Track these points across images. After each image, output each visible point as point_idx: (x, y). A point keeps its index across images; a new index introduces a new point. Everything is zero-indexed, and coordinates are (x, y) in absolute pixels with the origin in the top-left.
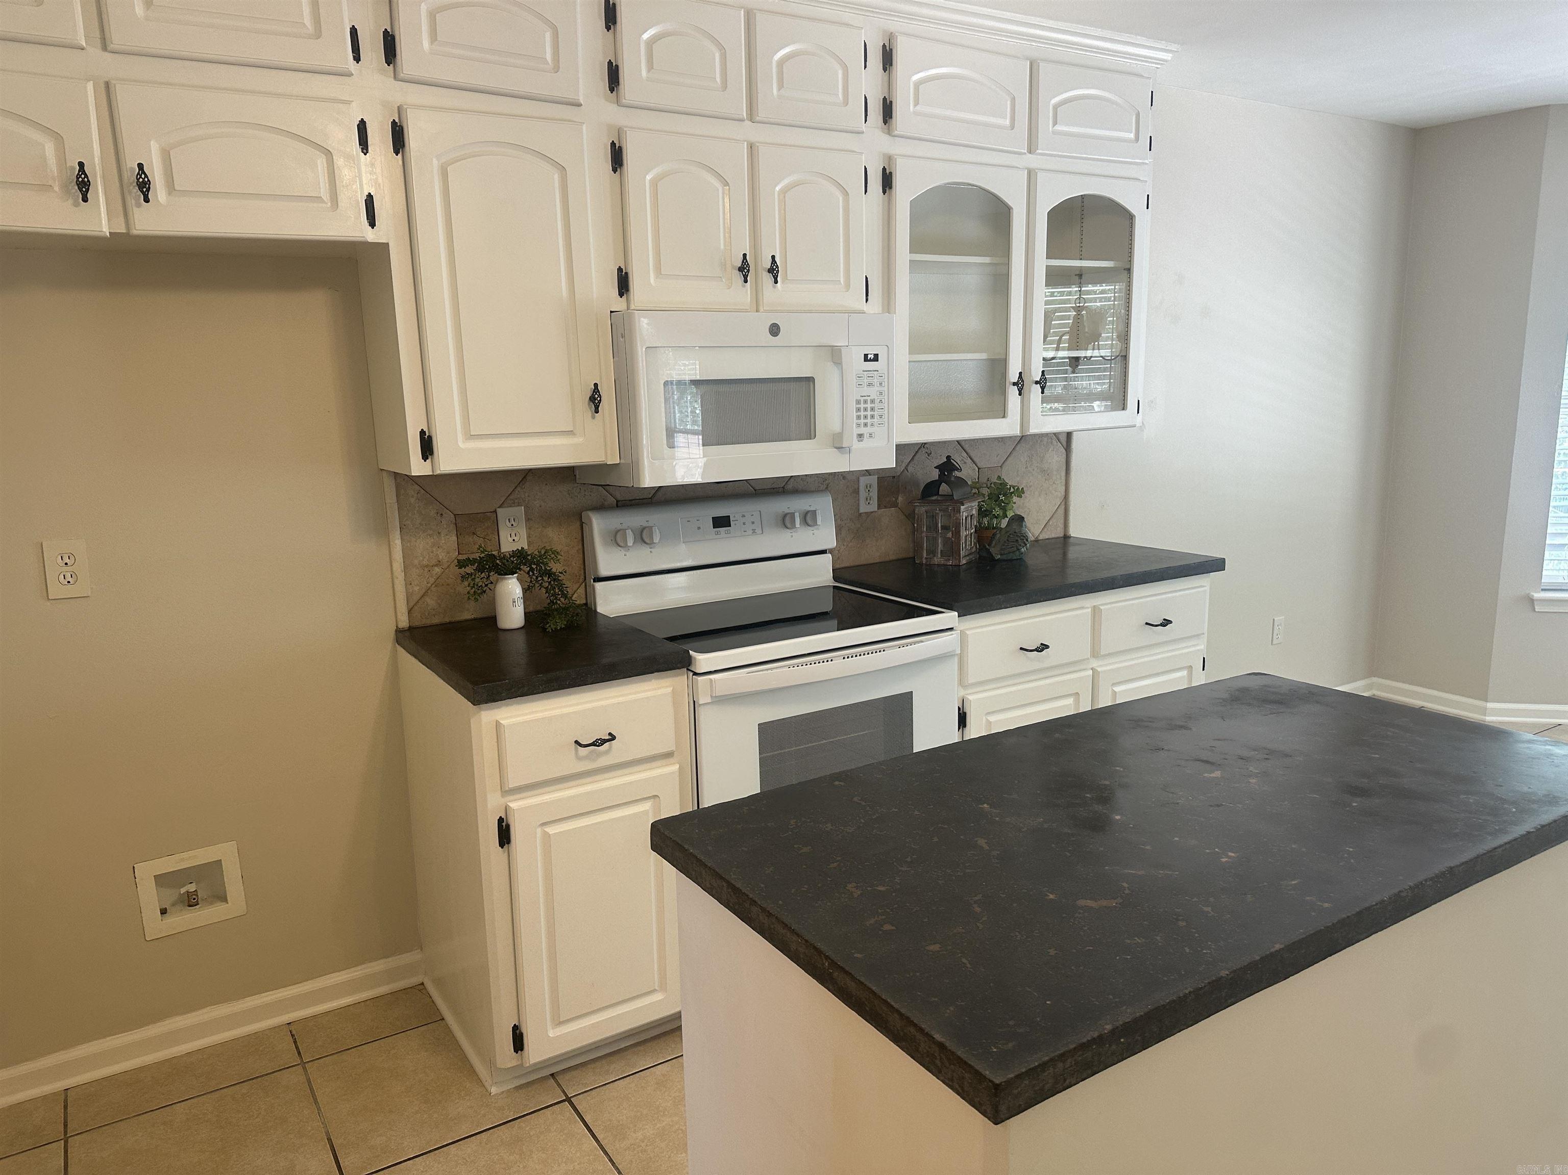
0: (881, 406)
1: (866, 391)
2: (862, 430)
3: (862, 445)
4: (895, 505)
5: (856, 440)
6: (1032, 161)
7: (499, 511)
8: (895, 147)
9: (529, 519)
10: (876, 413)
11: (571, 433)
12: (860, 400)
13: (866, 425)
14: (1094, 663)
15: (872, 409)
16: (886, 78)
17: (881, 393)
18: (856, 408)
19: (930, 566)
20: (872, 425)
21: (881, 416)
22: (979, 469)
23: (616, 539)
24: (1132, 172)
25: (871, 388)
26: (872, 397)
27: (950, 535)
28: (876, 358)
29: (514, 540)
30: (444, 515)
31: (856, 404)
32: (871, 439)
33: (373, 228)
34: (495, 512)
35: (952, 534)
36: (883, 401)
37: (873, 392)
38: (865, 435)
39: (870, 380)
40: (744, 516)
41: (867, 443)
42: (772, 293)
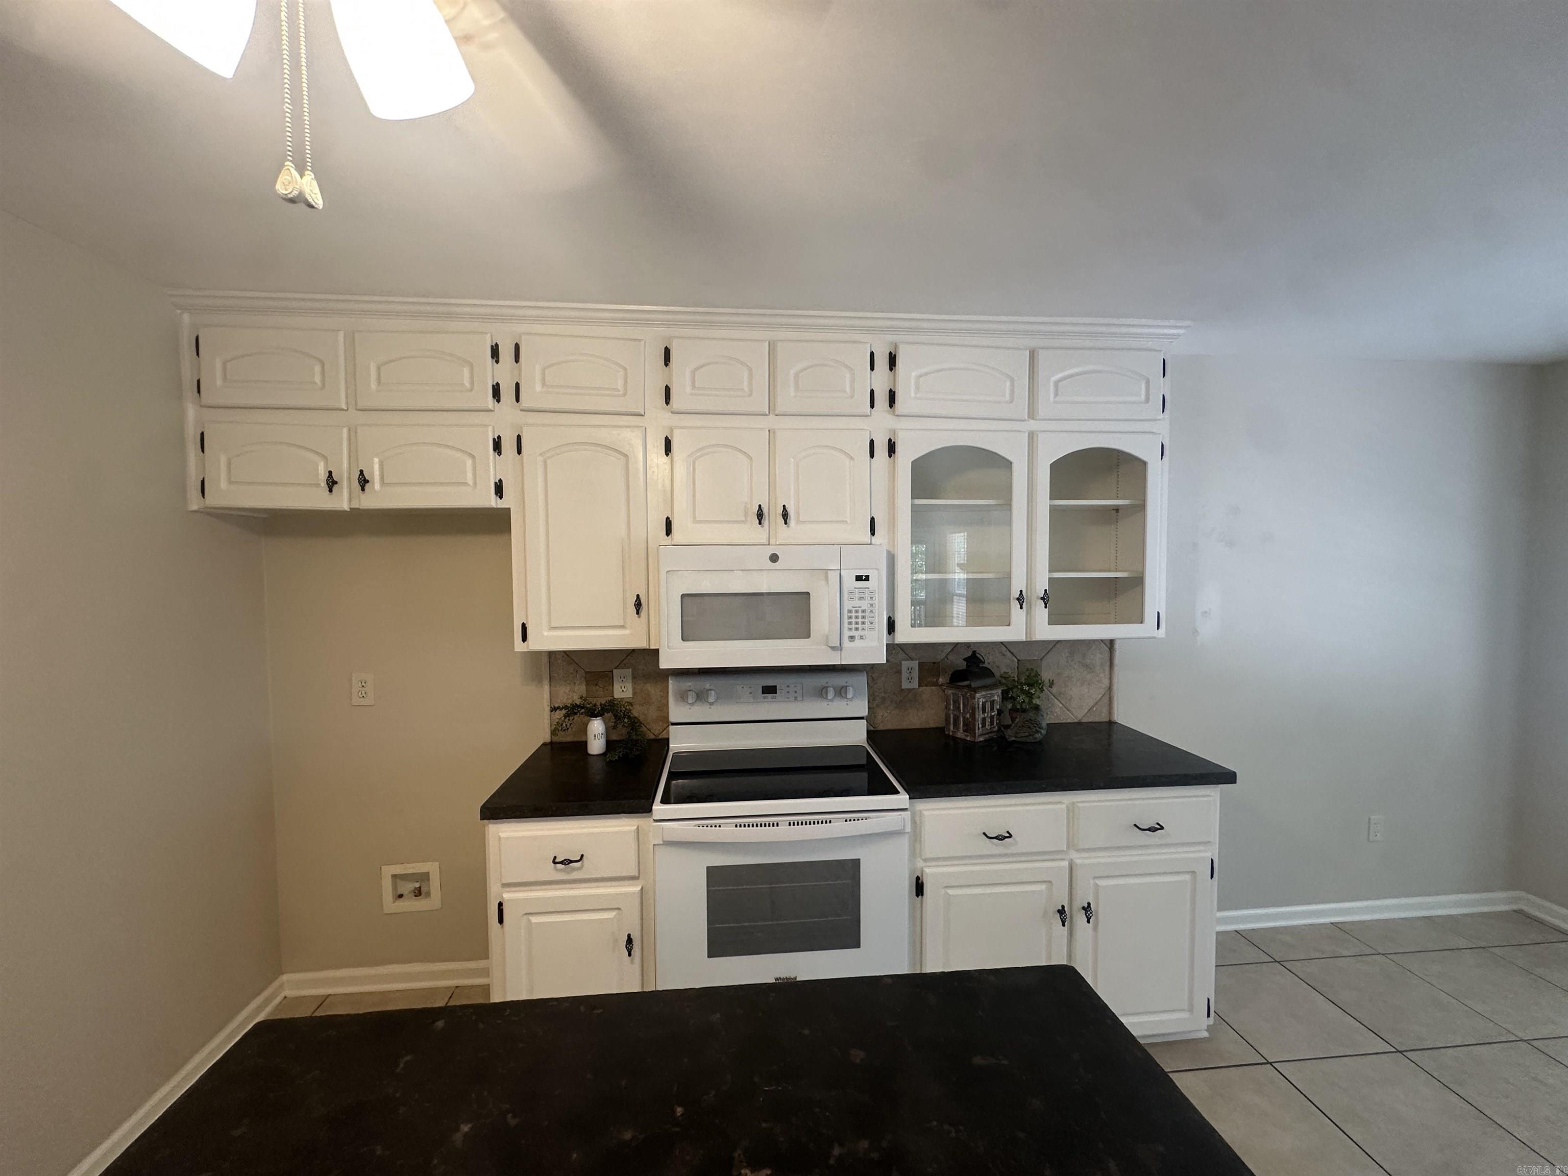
0: (872, 615)
1: (857, 603)
2: (853, 633)
3: (852, 644)
4: (936, 684)
5: (848, 640)
6: (1033, 425)
7: (615, 671)
8: (901, 425)
9: (635, 677)
10: (866, 620)
11: (622, 627)
12: (852, 610)
13: (857, 629)
14: (1074, 855)
15: (863, 617)
16: (892, 378)
17: (872, 605)
18: (848, 616)
19: (955, 739)
20: (863, 629)
21: (871, 623)
22: (1018, 660)
23: (682, 697)
24: (1146, 426)
25: (863, 601)
26: (863, 608)
27: (968, 716)
28: (867, 578)
29: (623, 691)
30: (579, 672)
31: (848, 613)
32: (862, 640)
33: (501, 499)
34: (612, 671)
35: (970, 715)
36: (874, 611)
37: (864, 605)
38: (856, 638)
39: (862, 595)
40: (788, 686)
41: (858, 643)
42: (783, 533)
